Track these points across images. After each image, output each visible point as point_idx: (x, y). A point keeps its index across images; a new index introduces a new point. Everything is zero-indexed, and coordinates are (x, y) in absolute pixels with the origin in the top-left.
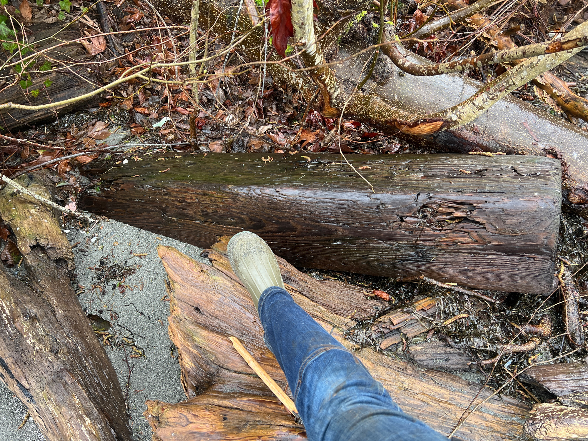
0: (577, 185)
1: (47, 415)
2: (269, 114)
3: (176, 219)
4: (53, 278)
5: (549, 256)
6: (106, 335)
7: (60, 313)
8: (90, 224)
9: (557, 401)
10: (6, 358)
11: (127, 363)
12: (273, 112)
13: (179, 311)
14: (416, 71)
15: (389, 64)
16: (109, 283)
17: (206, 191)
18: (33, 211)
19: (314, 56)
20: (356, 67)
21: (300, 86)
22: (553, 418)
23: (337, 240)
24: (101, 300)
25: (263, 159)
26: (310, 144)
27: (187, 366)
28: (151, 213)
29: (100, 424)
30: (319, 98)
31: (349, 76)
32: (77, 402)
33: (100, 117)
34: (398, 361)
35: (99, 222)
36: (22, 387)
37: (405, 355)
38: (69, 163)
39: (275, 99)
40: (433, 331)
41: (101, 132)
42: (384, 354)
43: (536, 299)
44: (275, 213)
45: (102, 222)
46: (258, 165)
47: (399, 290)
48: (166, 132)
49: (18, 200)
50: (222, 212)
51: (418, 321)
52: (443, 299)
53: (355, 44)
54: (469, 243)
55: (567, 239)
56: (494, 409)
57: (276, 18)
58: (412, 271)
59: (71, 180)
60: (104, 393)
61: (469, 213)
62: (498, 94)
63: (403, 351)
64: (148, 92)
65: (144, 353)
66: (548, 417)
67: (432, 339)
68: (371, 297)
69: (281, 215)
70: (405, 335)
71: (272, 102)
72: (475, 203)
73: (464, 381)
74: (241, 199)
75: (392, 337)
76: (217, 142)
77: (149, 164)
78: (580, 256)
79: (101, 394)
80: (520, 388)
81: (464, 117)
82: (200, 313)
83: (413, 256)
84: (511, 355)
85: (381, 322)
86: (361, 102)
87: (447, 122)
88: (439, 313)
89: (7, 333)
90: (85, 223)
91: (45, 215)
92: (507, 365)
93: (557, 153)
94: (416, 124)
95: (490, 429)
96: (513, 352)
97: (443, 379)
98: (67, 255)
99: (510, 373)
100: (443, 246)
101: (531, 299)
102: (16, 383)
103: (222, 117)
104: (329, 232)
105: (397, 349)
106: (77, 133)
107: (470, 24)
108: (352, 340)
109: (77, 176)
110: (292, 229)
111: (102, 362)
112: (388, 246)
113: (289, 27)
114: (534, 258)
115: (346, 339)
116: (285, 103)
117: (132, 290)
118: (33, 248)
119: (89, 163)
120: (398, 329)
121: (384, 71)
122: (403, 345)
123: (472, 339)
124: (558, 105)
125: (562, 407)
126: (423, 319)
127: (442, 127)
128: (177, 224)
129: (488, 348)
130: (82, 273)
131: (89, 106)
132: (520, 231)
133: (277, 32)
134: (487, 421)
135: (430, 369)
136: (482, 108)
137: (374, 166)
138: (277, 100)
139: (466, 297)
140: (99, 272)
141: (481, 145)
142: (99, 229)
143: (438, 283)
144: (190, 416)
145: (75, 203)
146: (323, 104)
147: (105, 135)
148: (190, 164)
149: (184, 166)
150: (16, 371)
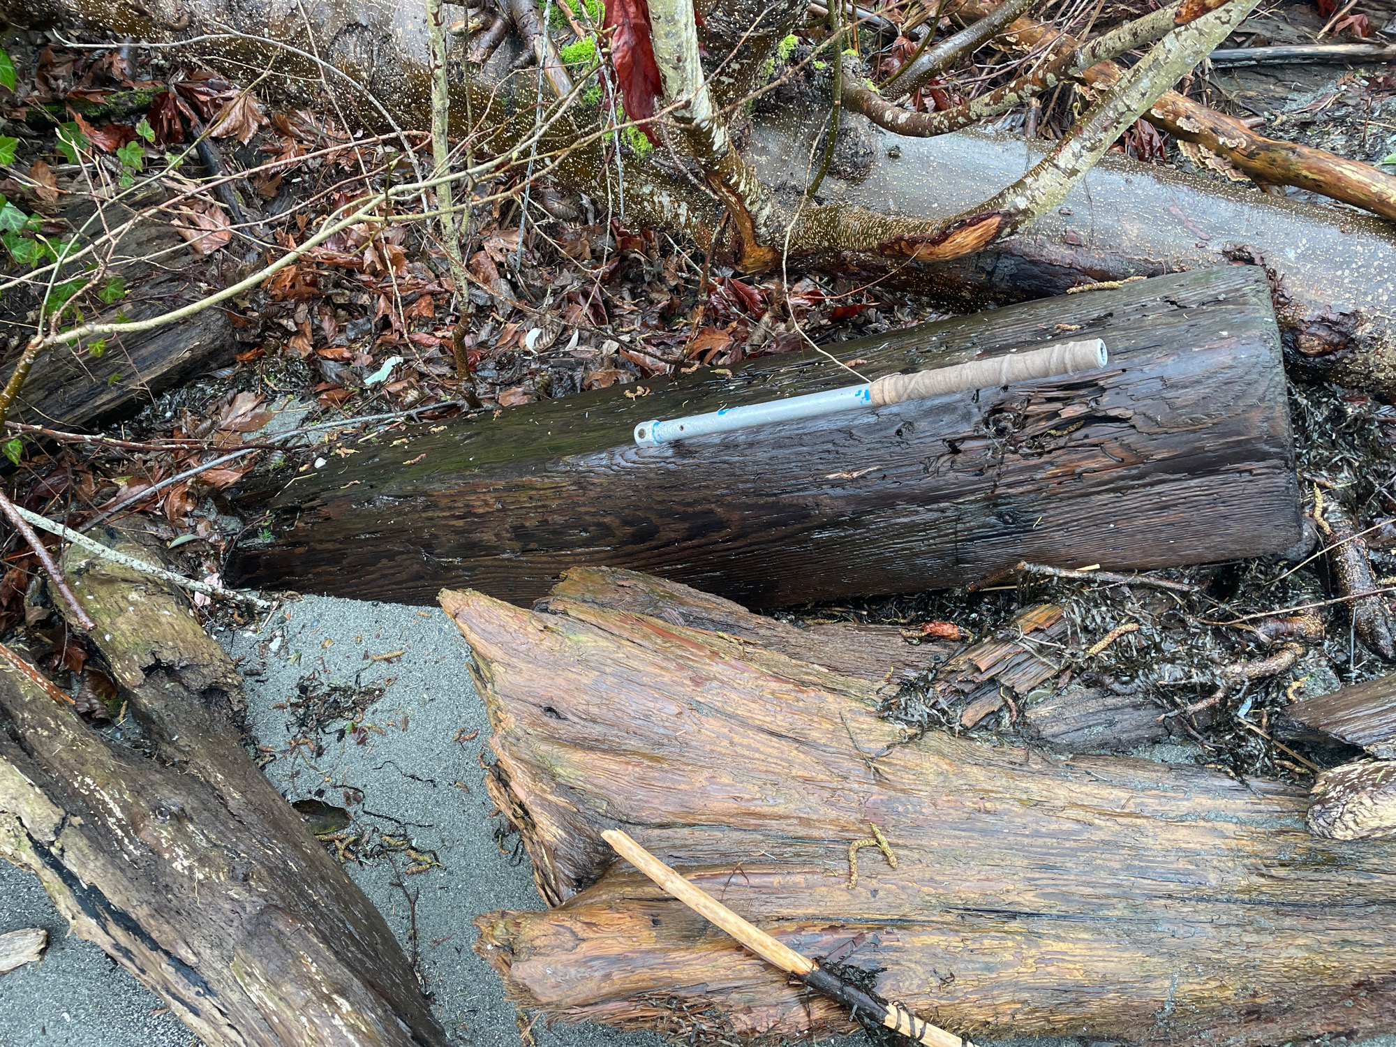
0: (1308, 315)
1: (249, 1014)
2: (617, 311)
3: (457, 561)
4: (203, 731)
5: (1282, 459)
6: (340, 841)
7: (235, 797)
8: (260, 613)
9: (1368, 756)
10: (134, 907)
11: (403, 888)
12: (627, 305)
13: (510, 721)
14: (925, 128)
15: (863, 138)
16: (327, 730)
17: (517, 480)
18: (134, 596)
19: (711, 130)
20: (796, 157)
21: (683, 220)
22: (1363, 788)
23: (823, 527)
24: (315, 768)
25: (628, 394)
26: (722, 354)
27: (548, 838)
28: (398, 558)
29: (373, 1010)
30: (729, 234)
31: (784, 178)
32: (314, 970)
33: (244, 383)
34: (1006, 748)
35: (280, 606)
36: (180, 964)
37: (1017, 734)
38: (188, 493)
39: (626, 278)
40: (1068, 673)
41: (250, 415)
42: (972, 739)
43: (1276, 570)
44: (677, 496)
45: (287, 605)
46: (619, 407)
47: (976, 612)
48: (398, 387)
49: (96, 579)
50: (559, 519)
51: (1032, 656)
52: (1077, 602)
53: (785, 110)
54: (1107, 468)
55: (1315, 436)
56: (1235, 811)
57: (624, 57)
58: (998, 560)
59: (199, 528)
60: (364, 953)
61: (1093, 404)
62: (1102, 136)
63: (1013, 724)
64: (342, 313)
65: (437, 860)
66: (1354, 789)
67: (1072, 687)
68: (921, 640)
69: (690, 496)
70: (1010, 690)
71: (621, 285)
72: (1102, 379)
73: (1158, 765)
74: (596, 481)
75: (984, 699)
76: (514, 389)
77: (375, 456)
78: (1350, 465)
79: (359, 956)
80: (1283, 755)
81: (1041, 200)
82: (559, 717)
83: (994, 526)
84: (1247, 683)
85: (953, 671)
86: (820, 222)
87: (1008, 215)
88: (1074, 633)
89: (126, 857)
90: (250, 614)
91: (161, 600)
92: (1243, 711)
93: (1254, 255)
94: (944, 236)
95: (1236, 854)
96: (1250, 679)
97: (1112, 769)
98: (225, 677)
99: (1253, 727)
100: (1054, 488)
101: (1266, 575)
102: (165, 958)
103: (516, 338)
104: (801, 514)
105: (998, 723)
106: (197, 426)
107: (1016, 44)
108: (897, 718)
109: (212, 517)
110: (721, 525)
111: (346, 892)
112: (936, 515)
113: (651, 74)
114: (1250, 471)
115: (883, 718)
116: (649, 284)
117: (382, 733)
118: (149, 671)
119: (236, 483)
120: (992, 681)
121: (857, 153)
122: (1011, 711)
123: (1156, 667)
124: (1235, 167)
125: (1377, 764)
126: (1041, 649)
127: (1000, 229)
128: (460, 572)
129: (1195, 680)
130: (261, 721)
131: (214, 365)
132: (1209, 416)
133: (630, 85)
134: (1227, 837)
135: (1079, 752)
136: (1074, 172)
137: (872, 358)
138: (631, 281)
139: (1126, 590)
140: (301, 711)
141: (1091, 268)
142: (283, 620)
143: (1057, 571)
144: (578, 928)
145: (217, 575)
146: (739, 243)
147: (261, 420)
148: (469, 437)
149: (456, 444)
150: (160, 930)
